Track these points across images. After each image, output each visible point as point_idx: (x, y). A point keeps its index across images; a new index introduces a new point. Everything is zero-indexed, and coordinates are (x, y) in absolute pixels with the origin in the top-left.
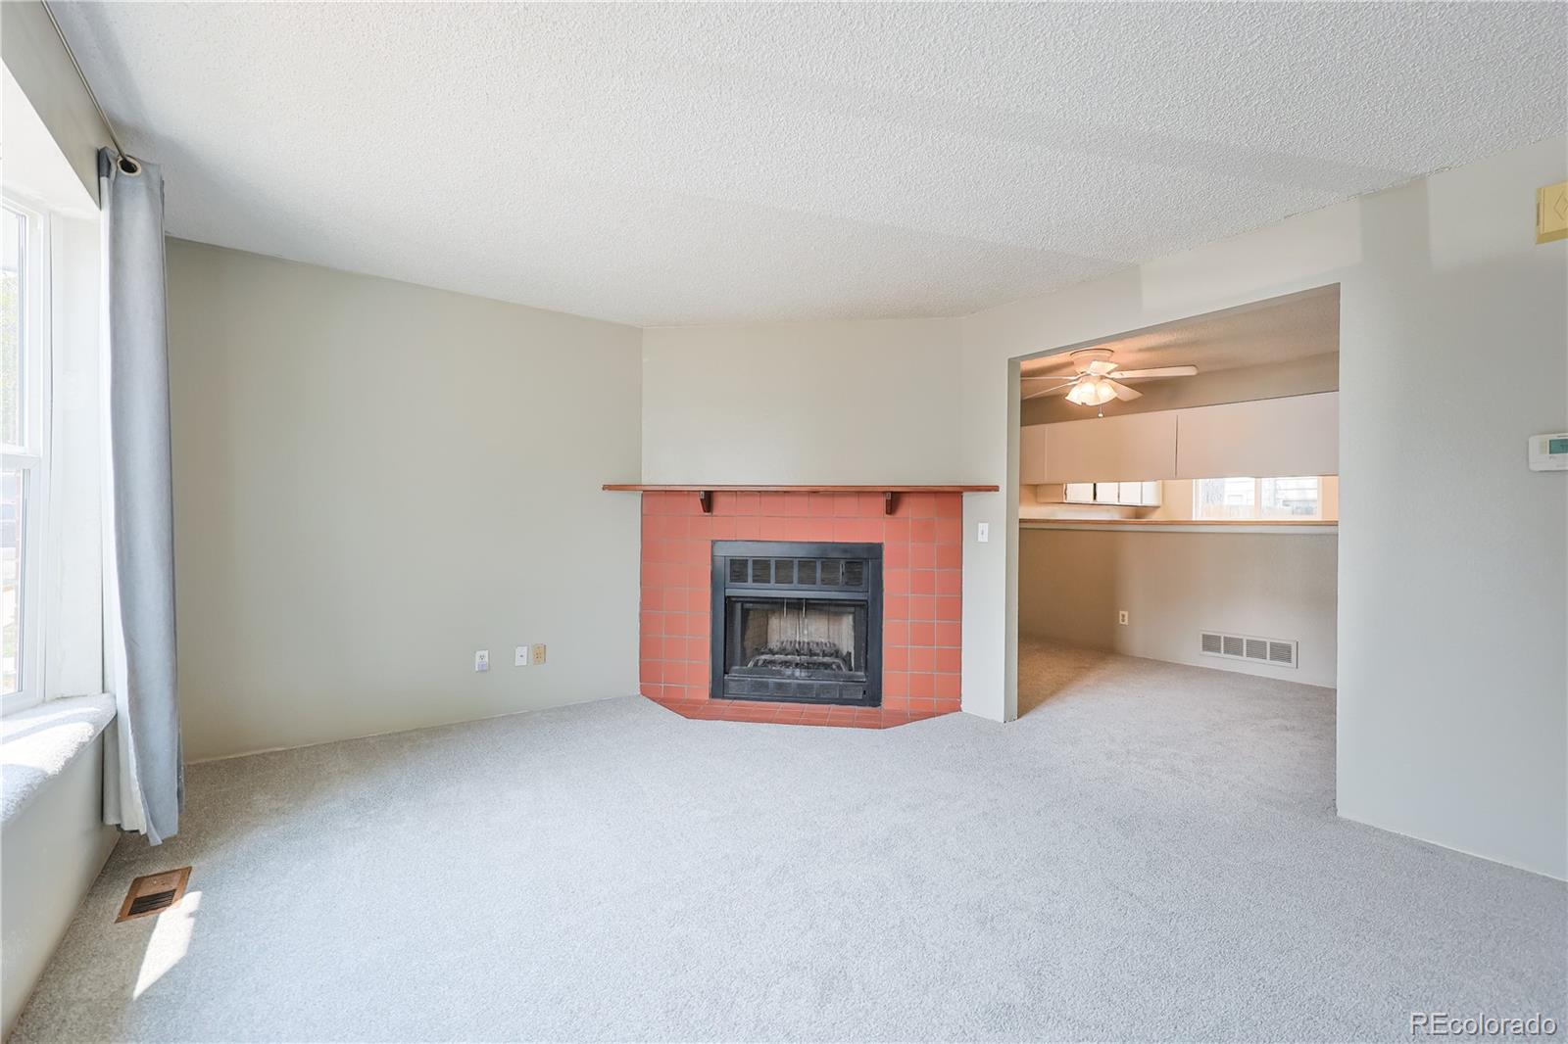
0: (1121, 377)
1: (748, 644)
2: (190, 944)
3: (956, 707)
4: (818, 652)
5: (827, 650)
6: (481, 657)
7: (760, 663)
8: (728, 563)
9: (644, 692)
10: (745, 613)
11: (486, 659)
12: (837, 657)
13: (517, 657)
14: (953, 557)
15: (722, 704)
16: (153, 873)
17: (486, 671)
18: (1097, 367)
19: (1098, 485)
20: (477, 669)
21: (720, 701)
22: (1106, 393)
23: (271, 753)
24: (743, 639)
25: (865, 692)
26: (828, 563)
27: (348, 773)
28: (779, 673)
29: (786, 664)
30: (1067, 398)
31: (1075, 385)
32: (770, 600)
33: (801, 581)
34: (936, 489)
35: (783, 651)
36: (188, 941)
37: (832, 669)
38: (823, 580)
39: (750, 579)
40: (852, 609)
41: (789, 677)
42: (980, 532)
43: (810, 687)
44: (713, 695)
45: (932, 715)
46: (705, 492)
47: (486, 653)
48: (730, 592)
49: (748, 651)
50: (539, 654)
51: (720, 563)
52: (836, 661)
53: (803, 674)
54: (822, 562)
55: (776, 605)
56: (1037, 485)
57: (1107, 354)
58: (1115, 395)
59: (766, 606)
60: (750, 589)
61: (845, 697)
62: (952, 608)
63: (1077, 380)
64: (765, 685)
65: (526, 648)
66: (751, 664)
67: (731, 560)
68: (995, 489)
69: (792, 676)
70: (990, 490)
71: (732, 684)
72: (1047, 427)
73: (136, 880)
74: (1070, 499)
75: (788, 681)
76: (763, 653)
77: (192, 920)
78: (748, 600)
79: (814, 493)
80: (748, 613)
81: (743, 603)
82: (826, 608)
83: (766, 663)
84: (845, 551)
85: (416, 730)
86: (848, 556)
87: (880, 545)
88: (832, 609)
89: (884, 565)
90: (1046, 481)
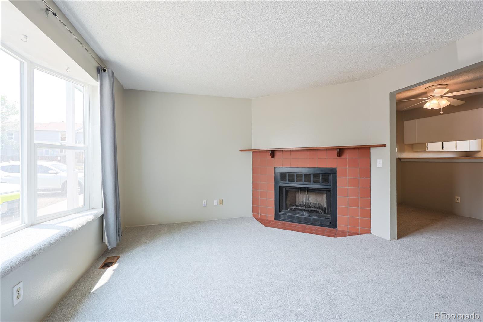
0: (452, 95)
1: (288, 202)
2: (109, 279)
3: (369, 232)
4: (313, 207)
5: (317, 206)
6: (204, 202)
7: (293, 209)
8: (280, 175)
9: (254, 216)
10: (287, 192)
11: (206, 203)
12: (320, 209)
13: (215, 203)
14: (367, 173)
15: (278, 222)
16: (112, 256)
17: (206, 206)
18: (438, 92)
19: (444, 143)
20: (203, 206)
21: (278, 221)
22: (444, 103)
23: (151, 226)
24: (286, 201)
25: (330, 223)
26: (316, 175)
27: (165, 233)
28: (298, 213)
29: (302, 210)
30: (423, 107)
31: (428, 101)
32: (295, 188)
33: (305, 181)
34: (358, 147)
35: (300, 205)
36: (109, 278)
37: (319, 213)
38: (313, 181)
39: (287, 180)
40: (326, 192)
41: (302, 215)
42: (378, 163)
43: (310, 219)
44: (276, 219)
45: (358, 234)
46: (271, 151)
47: (206, 201)
48: (281, 185)
49: (288, 205)
50: (221, 202)
51: (277, 175)
52: (320, 210)
53: (308, 214)
54: (313, 175)
55: (297, 189)
56: (413, 144)
57: (444, 86)
58: (449, 103)
59: (294, 190)
60: (287, 184)
61: (323, 224)
62: (367, 193)
63: (429, 99)
64: (293, 217)
65: (217, 200)
66: (289, 209)
67: (281, 174)
68: (385, 146)
69: (303, 215)
70: (382, 147)
71: (282, 216)
72: (417, 120)
73: (108, 258)
74: (429, 149)
75: (301, 216)
76: (293, 206)
77: (113, 272)
78: (287, 187)
79: (309, 150)
80: (288, 192)
81: (286, 188)
82: (315, 191)
83: (295, 209)
84: (322, 171)
85: (186, 222)
86: (323, 172)
87: (335, 169)
88: (318, 191)
89: (337, 176)
90: (417, 142)
